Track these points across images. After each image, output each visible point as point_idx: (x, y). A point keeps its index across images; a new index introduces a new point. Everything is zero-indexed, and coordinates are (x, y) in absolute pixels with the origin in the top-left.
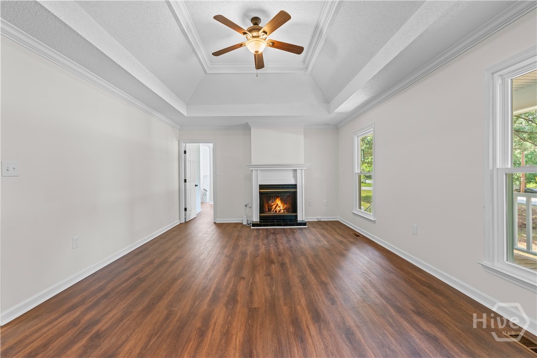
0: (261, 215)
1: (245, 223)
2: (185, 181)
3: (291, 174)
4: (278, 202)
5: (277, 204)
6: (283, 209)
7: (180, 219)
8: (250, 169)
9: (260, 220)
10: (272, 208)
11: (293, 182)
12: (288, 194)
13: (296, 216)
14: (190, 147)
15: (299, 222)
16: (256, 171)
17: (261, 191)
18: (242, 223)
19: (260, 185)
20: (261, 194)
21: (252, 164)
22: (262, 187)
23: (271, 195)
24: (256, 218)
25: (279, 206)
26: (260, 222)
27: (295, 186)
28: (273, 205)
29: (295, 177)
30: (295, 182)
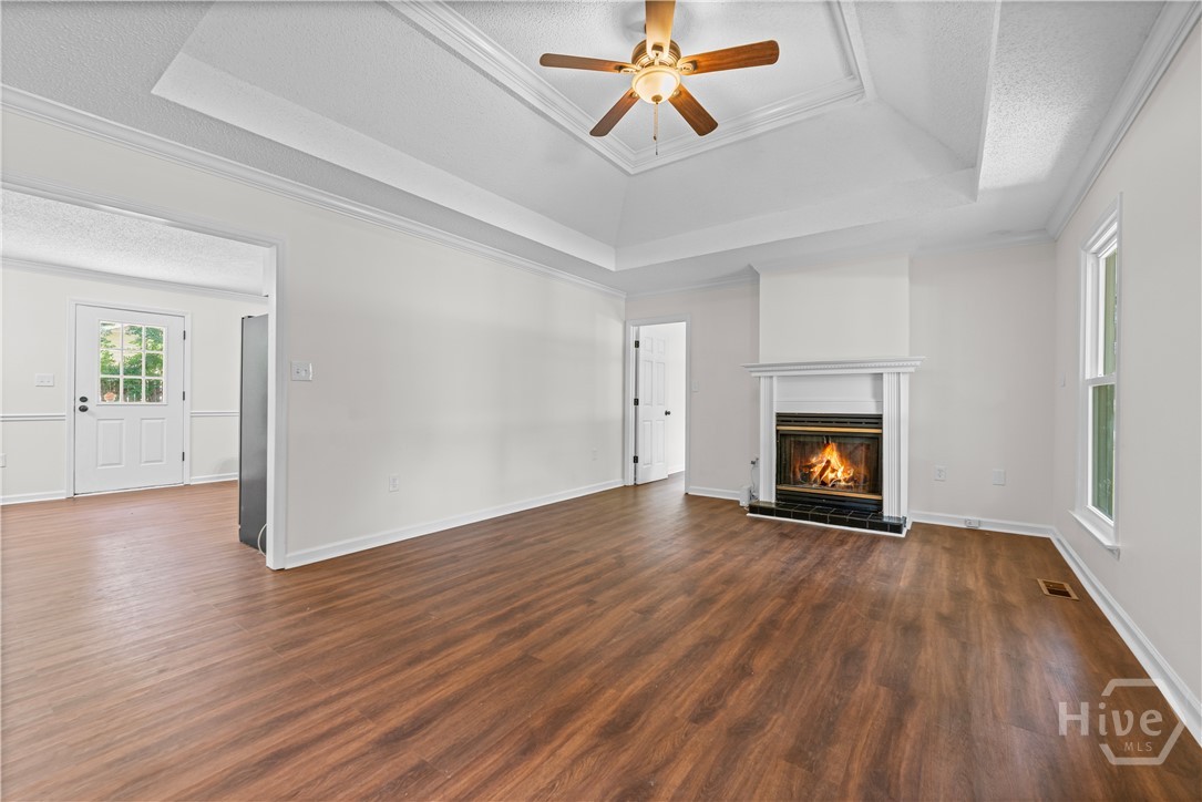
0: (780, 487)
1: (744, 503)
2: (636, 402)
3: (866, 386)
4: (831, 455)
5: (828, 462)
6: (845, 480)
7: (623, 477)
8: (753, 374)
9: (777, 499)
10: (811, 473)
11: (871, 410)
12: (857, 441)
13: (880, 504)
14: (646, 332)
15: (885, 520)
16: (768, 380)
17: (779, 428)
18: (738, 502)
19: (779, 415)
20: (781, 436)
21: (761, 362)
22: (783, 419)
23: (808, 439)
24: (767, 496)
25: (833, 467)
26: (777, 504)
27: (877, 420)
28: (814, 465)
29: (878, 395)
30: (877, 409)
